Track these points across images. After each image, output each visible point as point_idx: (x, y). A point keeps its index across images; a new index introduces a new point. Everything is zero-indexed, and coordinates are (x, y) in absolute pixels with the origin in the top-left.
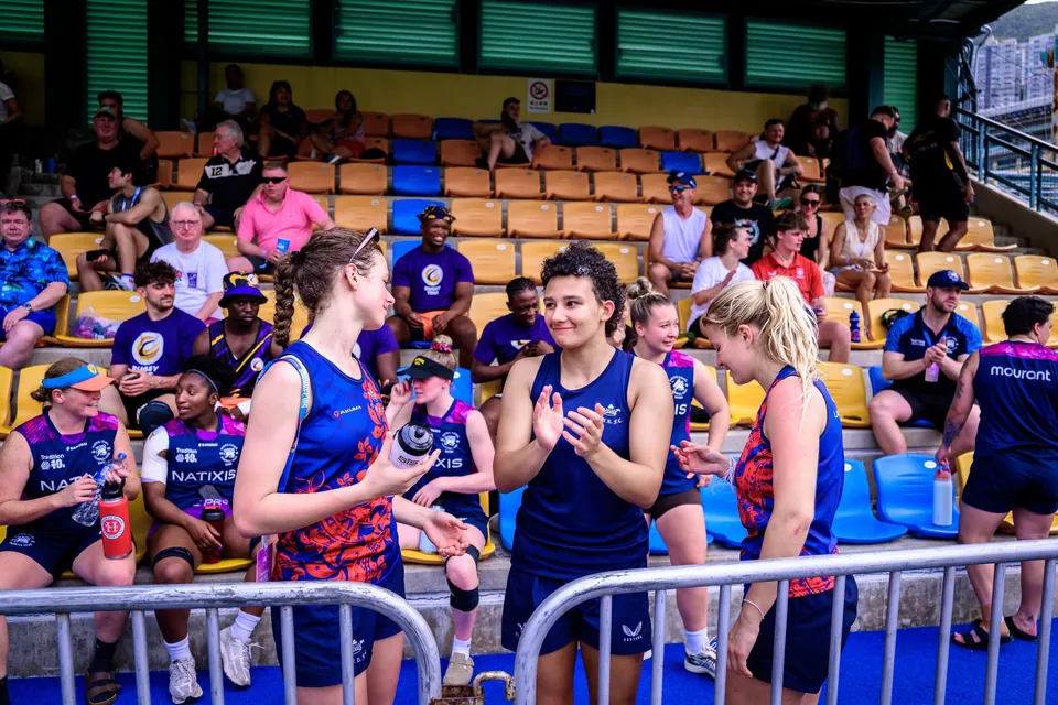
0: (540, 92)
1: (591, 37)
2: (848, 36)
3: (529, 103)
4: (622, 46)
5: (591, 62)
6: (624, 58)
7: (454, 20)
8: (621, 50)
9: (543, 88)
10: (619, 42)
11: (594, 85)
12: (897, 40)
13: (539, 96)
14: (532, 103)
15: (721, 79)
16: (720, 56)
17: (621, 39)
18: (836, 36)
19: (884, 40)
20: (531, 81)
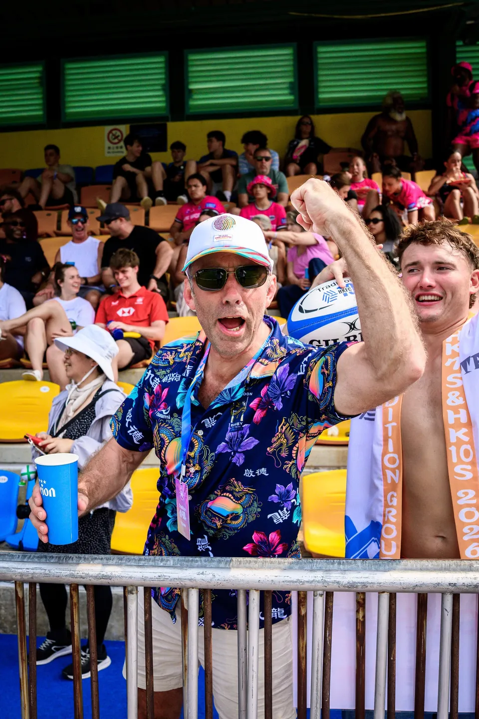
0: (116, 137)
1: (163, 82)
2: (428, 47)
3: (106, 150)
4: (193, 87)
5: (163, 105)
6: (195, 97)
7: (41, 84)
8: (191, 91)
9: (118, 133)
10: (188, 83)
11: (165, 126)
12: (465, 45)
13: (116, 141)
14: (109, 148)
15: (292, 105)
16: (291, 83)
17: (191, 80)
18: (417, 48)
19: (456, 46)
20: (108, 128)
